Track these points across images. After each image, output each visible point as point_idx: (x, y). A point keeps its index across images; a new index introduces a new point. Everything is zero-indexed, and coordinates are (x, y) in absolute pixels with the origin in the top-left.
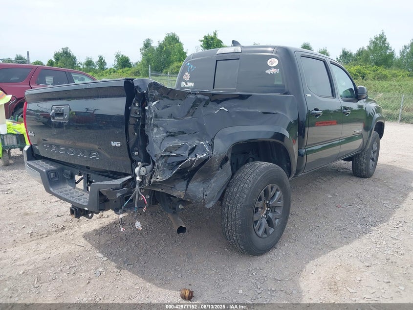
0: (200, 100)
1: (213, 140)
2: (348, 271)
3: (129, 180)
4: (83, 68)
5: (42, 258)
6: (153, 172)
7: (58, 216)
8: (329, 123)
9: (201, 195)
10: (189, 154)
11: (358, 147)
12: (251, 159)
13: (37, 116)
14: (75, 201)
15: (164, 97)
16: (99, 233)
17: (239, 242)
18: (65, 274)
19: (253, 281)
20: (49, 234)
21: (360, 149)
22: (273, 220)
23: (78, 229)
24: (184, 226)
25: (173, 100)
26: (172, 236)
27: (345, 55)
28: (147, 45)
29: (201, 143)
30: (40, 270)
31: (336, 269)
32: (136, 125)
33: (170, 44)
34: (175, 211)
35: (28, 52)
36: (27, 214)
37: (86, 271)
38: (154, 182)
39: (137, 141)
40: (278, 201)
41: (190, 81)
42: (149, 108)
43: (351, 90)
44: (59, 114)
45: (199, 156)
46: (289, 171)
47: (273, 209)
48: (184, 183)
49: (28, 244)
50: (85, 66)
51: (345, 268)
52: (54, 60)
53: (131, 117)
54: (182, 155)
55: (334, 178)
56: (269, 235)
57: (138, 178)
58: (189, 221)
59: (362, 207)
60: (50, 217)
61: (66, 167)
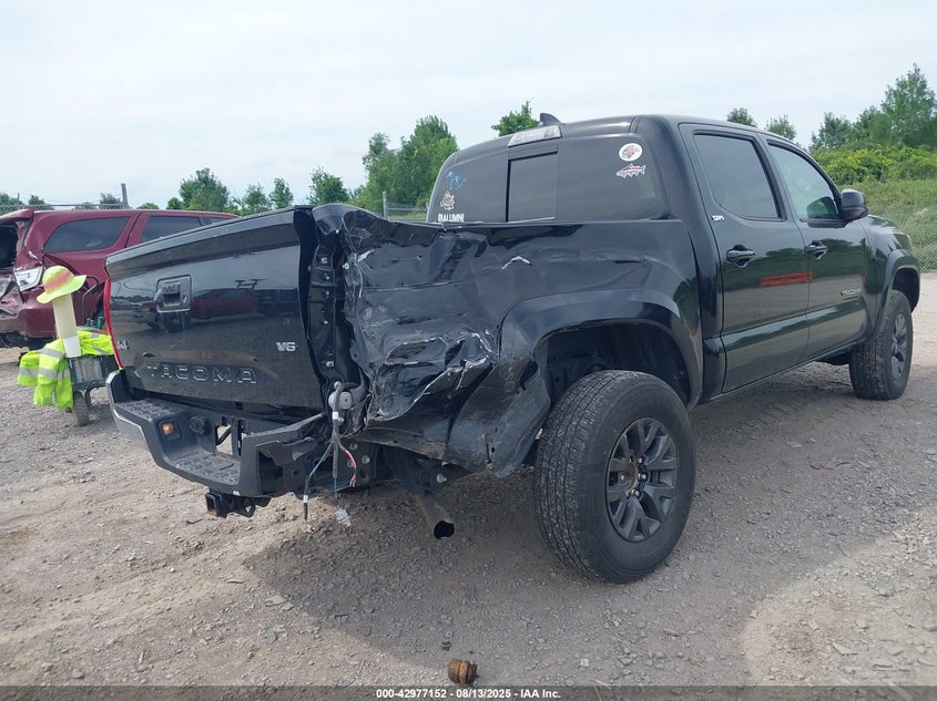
0: (466, 244)
1: (500, 328)
2: (838, 607)
3: (319, 420)
4: (244, 209)
5: (154, 611)
6: (366, 401)
7: (189, 523)
8: (797, 277)
9: (482, 450)
10: (447, 362)
11: (857, 330)
12: (596, 368)
13: (137, 308)
14: (215, 479)
15: (384, 241)
16: (276, 554)
17: (579, 550)
18: (202, 641)
19: (614, 638)
20: (169, 560)
21: (861, 334)
22: (656, 501)
23: (230, 548)
24: (448, 521)
25: (403, 246)
26: (434, 552)
27: (833, 128)
28: (377, 147)
29: (474, 335)
30: (149, 636)
31: (810, 605)
32: (327, 304)
33: (427, 142)
34: (429, 490)
35: (123, 186)
36: (124, 522)
37: (245, 634)
38: (373, 422)
39: (330, 339)
40: (664, 458)
41: (455, 211)
42: (352, 266)
43: (826, 200)
44: (172, 296)
45: (470, 364)
46: (685, 390)
47: (654, 476)
48: (442, 425)
49: (126, 583)
50: (246, 206)
51: (832, 601)
52: (181, 199)
53: (314, 287)
54: (431, 364)
55: (809, 405)
56: (648, 536)
57: (335, 415)
58: (471, 517)
59: (876, 464)
60: (173, 525)
61: (195, 409)
